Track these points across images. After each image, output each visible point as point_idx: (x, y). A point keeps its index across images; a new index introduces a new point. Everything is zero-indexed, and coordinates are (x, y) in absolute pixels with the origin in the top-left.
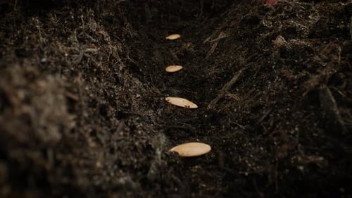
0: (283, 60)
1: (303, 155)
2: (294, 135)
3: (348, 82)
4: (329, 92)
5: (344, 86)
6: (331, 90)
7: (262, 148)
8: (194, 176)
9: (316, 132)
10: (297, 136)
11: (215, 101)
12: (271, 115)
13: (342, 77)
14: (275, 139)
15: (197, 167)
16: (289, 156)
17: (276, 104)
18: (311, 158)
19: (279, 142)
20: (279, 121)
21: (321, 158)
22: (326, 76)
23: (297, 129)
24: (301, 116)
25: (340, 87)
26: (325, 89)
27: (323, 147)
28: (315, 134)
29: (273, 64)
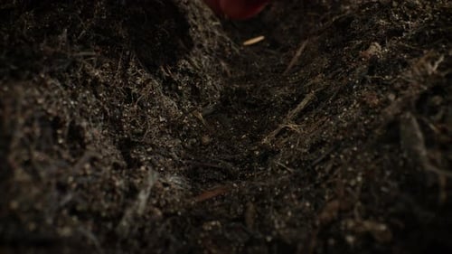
0: (369, 77)
1: (358, 220)
2: (353, 188)
3: (447, 111)
4: (415, 124)
5: (439, 116)
6: (419, 121)
7: (308, 204)
8: (202, 235)
9: (386, 185)
10: (358, 189)
11: (275, 132)
12: (333, 156)
13: (438, 103)
14: (328, 191)
15: (213, 223)
16: (340, 218)
17: (343, 140)
18: (368, 225)
19: (332, 196)
20: (340, 165)
21: (383, 227)
22: (411, 97)
23: (359, 179)
24: (369, 160)
25: (432, 117)
26: (410, 119)
27: (392, 210)
28: (384, 189)
29: (355, 83)
